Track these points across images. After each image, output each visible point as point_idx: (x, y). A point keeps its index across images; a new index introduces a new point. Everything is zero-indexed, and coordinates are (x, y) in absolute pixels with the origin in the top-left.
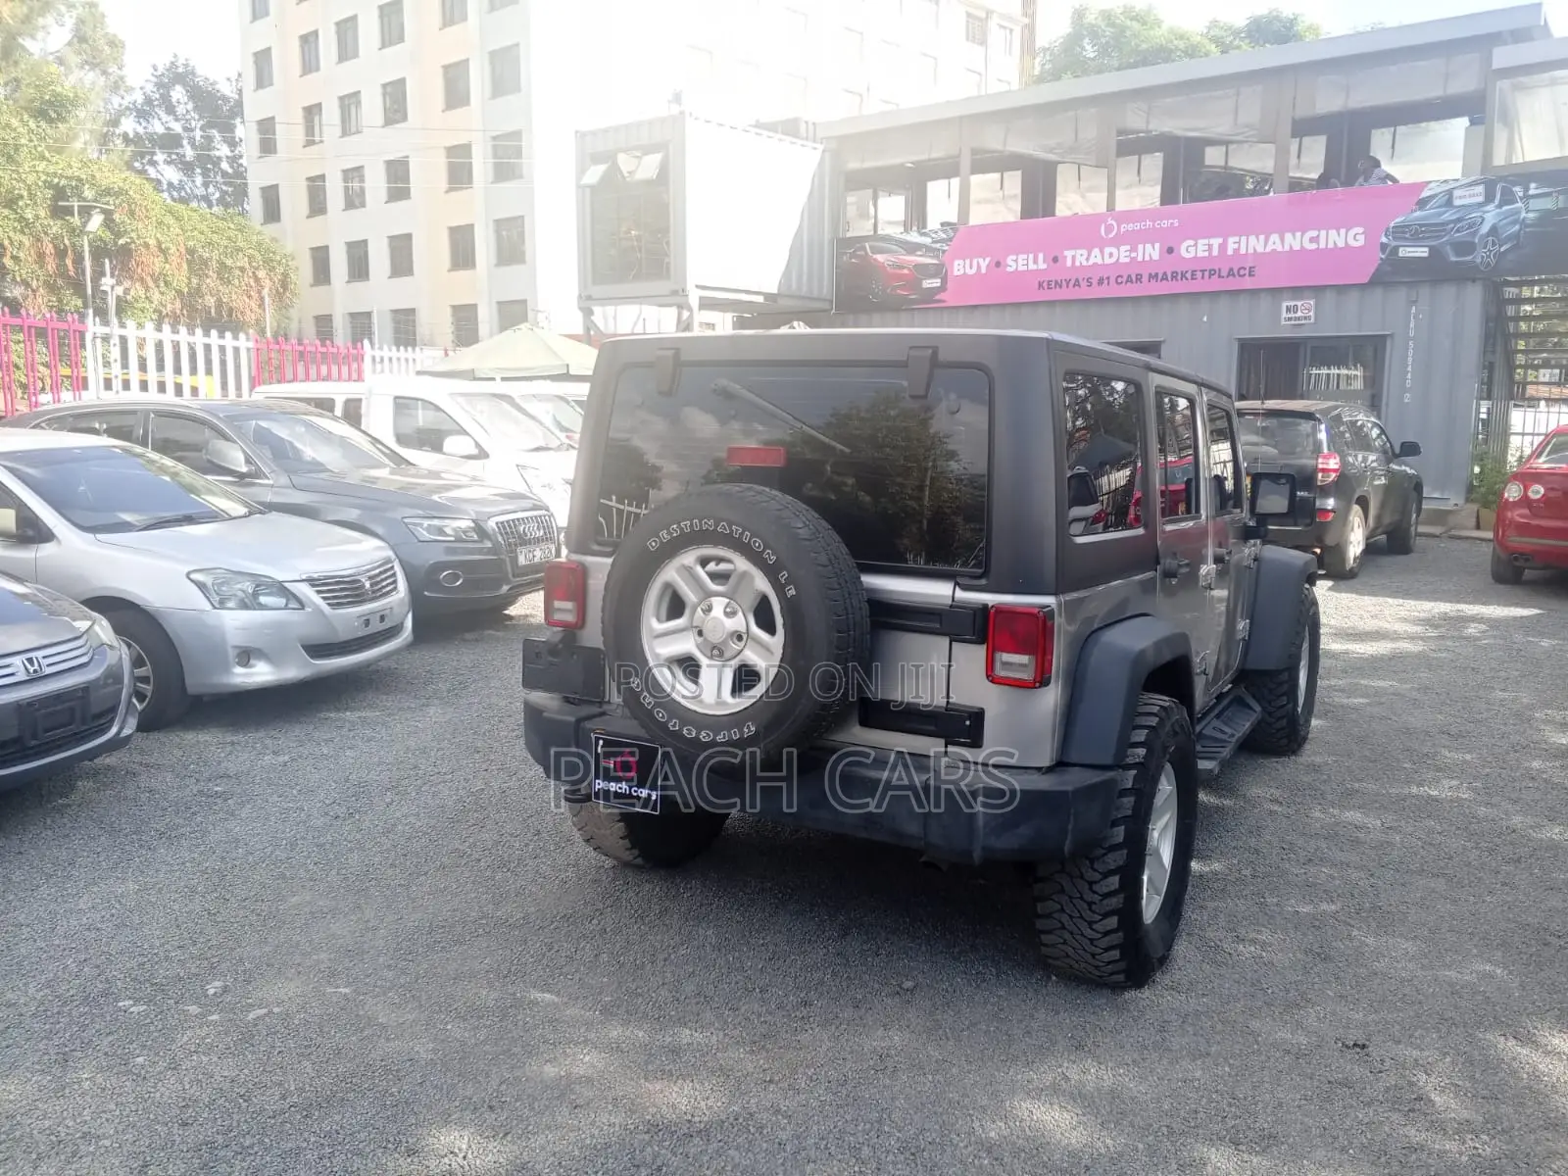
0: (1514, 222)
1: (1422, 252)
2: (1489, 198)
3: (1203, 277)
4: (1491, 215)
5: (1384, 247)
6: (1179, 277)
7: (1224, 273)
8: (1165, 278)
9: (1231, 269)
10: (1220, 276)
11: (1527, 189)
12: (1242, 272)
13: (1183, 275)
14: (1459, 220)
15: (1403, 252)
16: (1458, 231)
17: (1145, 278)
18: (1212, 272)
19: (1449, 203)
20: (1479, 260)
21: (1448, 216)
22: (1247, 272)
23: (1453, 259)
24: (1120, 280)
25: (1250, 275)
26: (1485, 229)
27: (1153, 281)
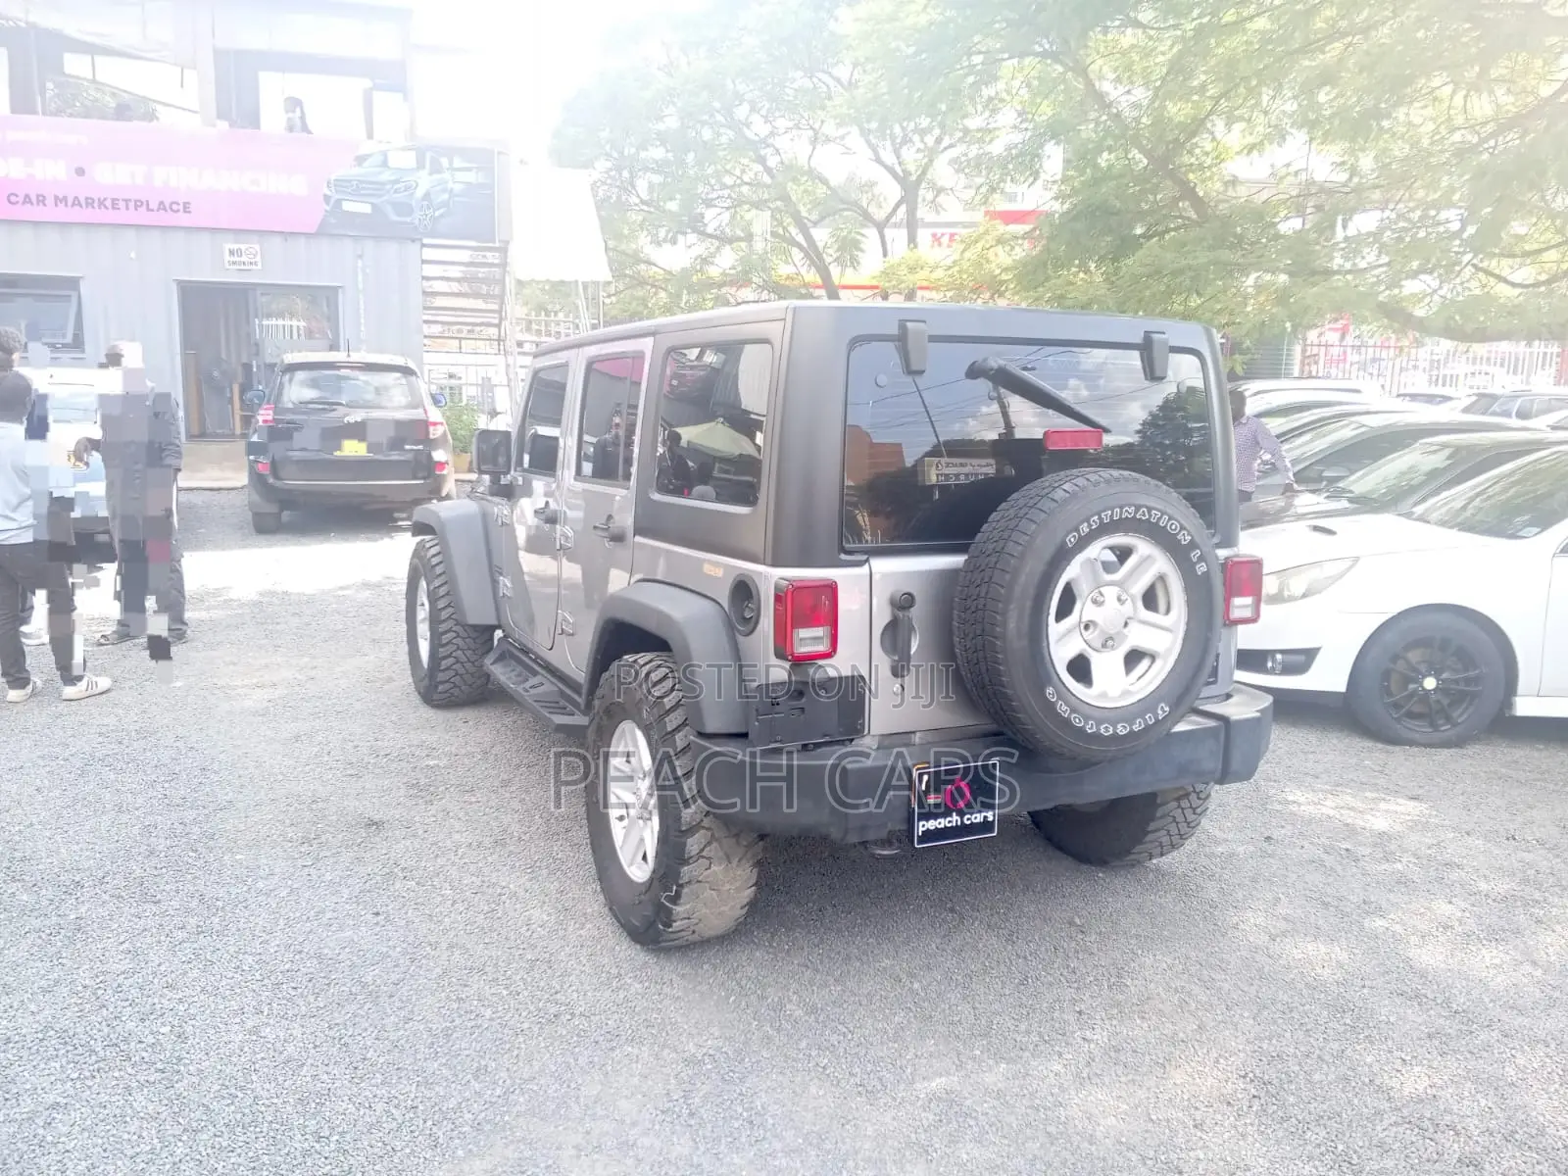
0: (444, 191)
1: (367, 209)
2: (420, 165)
3: (127, 208)
4: (424, 182)
5: (327, 198)
6: (96, 205)
7: (154, 205)
8: (76, 202)
9: (162, 203)
10: (148, 209)
11: (451, 162)
12: (175, 207)
13: (102, 203)
14: (397, 181)
15: (347, 206)
16: (396, 192)
17: (50, 201)
18: (138, 204)
19: (385, 164)
20: (417, 222)
21: (386, 176)
22: (181, 207)
23: (395, 218)
24: (13, 199)
25: (185, 212)
26: (420, 193)
27: (61, 206)
